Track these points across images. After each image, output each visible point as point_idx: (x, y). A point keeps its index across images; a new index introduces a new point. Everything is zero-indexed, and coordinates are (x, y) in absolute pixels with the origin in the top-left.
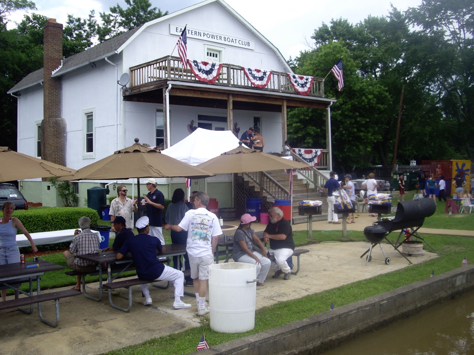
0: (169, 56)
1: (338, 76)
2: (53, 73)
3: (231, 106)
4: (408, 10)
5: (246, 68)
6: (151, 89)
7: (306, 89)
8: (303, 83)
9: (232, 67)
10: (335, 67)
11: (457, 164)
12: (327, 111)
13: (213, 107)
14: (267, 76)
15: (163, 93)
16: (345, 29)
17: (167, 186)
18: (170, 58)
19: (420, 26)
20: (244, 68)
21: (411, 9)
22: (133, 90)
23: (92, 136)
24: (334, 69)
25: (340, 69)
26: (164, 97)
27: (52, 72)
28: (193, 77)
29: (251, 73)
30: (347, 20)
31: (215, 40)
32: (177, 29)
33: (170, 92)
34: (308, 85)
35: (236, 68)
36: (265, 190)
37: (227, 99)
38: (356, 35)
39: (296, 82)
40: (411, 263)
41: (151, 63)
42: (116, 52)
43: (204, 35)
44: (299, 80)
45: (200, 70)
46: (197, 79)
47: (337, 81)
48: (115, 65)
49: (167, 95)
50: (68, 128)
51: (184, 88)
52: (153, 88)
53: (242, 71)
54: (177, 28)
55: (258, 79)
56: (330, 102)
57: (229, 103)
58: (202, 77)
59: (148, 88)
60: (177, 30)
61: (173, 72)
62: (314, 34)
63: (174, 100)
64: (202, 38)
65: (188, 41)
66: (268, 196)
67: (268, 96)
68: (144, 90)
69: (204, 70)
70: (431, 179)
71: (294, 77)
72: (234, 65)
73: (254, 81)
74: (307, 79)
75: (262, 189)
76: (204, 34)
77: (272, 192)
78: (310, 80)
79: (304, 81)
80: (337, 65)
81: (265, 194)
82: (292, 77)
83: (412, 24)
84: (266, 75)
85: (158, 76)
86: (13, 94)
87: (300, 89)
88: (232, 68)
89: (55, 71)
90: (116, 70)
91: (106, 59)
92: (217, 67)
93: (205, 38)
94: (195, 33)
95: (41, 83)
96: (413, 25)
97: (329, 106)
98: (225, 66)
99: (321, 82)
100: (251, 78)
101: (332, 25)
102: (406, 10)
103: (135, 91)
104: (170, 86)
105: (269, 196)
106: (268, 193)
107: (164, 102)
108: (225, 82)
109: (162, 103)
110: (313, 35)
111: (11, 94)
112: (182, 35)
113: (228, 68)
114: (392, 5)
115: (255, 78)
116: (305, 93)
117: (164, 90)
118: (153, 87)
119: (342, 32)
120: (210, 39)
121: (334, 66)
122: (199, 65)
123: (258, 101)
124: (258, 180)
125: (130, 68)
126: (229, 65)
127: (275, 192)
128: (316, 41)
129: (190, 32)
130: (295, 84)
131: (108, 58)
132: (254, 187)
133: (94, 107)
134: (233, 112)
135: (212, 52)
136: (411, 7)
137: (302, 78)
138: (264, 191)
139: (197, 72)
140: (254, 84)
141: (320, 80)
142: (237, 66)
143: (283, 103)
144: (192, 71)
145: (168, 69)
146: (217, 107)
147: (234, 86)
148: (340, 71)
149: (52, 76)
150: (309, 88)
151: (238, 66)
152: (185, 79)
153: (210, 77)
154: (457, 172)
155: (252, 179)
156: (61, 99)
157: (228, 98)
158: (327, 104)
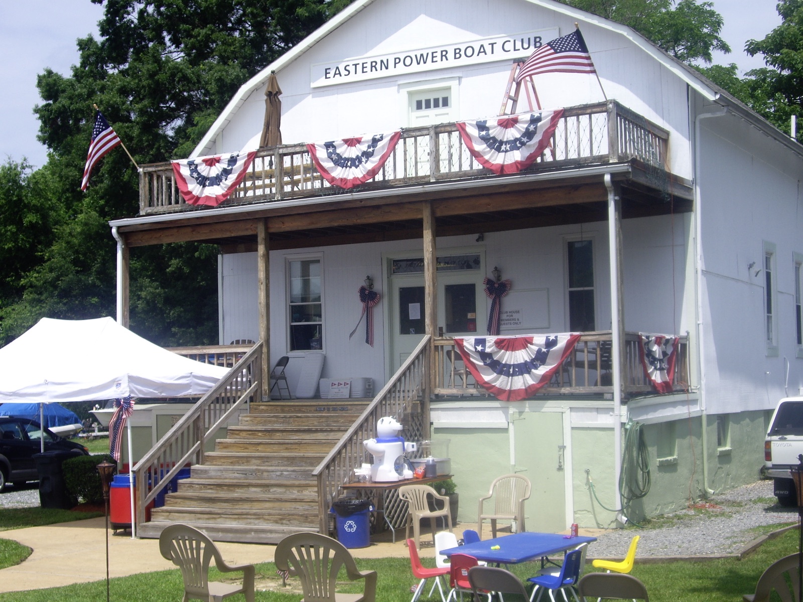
8: (517, 136)
29: (332, 154)
31: (430, 66)
32: (328, 71)
37: (256, 232)
39: (485, 139)
43: (395, 64)
49: (119, 248)
54: (326, 70)
60: (326, 73)
64: (391, 71)
76: (397, 61)
84: (374, 147)
88: (284, 155)
93: (401, 69)
94: (373, 66)
100: (328, 166)
120: (415, 68)
129: (359, 68)
135: (423, 98)
140: (339, 180)
142: (295, 146)
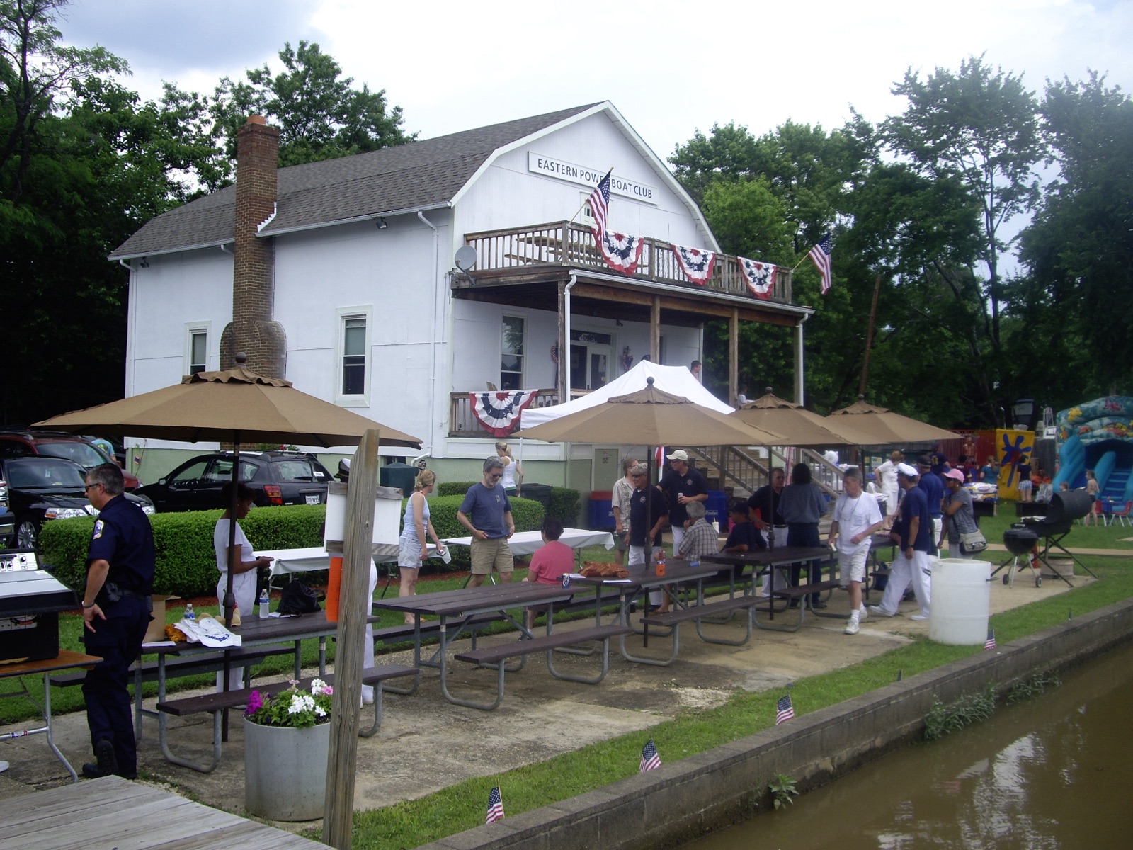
0: (566, 222)
1: (823, 266)
2: (260, 228)
3: (656, 318)
4: (887, 121)
5: (678, 245)
6: (527, 281)
7: (765, 289)
8: (762, 276)
9: (657, 244)
10: (816, 248)
11: (1005, 438)
12: (797, 330)
13: (592, 315)
14: (708, 262)
15: (559, 291)
16: (743, 146)
17: (563, 464)
18: (569, 225)
19: (909, 155)
20: (674, 246)
21: (890, 118)
22: (481, 279)
23: (364, 363)
24: (813, 251)
25: (827, 254)
26: (560, 299)
27: (258, 226)
28: (599, 261)
29: (685, 257)
30: (746, 129)
32: (540, 161)
33: (572, 289)
34: (769, 281)
35: (664, 246)
36: (730, 476)
37: (651, 304)
38: (767, 161)
39: (751, 274)
40: (1072, 586)
41: (520, 231)
42: (449, 204)
43: (581, 175)
44: (754, 270)
45: (611, 250)
46: (605, 265)
47: (819, 274)
48: (434, 228)
49: (567, 294)
50: (291, 343)
51: (593, 282)
52: (532, 280)
53: (671, 253)
55: (696, 268)
56: (803, 314)
57: (654, 312)
58: (617, 263)
59: (518, 278)
60: (539, 163)
61: (553, 249)
62: (675, 153)
63: (579, 305)
64: (577, 180)
65: (611, 197)
66: (735, 488)
67: (714, 301)
68: (510, 282)
69: (618, 250)
70: (989, 466)
71: (748, 265)
72: (659, 241)
73: (689, 271)
74: (767, 270)
75: (724, 473)
76: (582, 173)
77: (746, 480)
78: (771, 271)
79: (763, 272)
80: (820, 244)
81: (728, 483)
82: (744, 265)
83: (895, 150)
84: (706, 261)
85: (536, 257)
86: (125, 261)
87: (757, 289)
88: (657, 247)
89: (264, 225)
90: (436, 237)
91: (420, 214)
92: (635, 245)
94: (568, 171)
95: (222, 247)
96: (897, 152)
97: (802, 321)
98: (648, 242)
99: (787, 274)
100: (685, 266)
101: (713, 136)
102: (882, 121)
103: (484, 282)
104: (574, 279)
105: (737, 488)
106: (738, 482)
107: (560, 307)
108: (646, 271)
109: (556, 310)
110: (672, 156)
111: (121, 262)
112: (599, 186)
113: (650, 245)
114: (852, 109)
115: (690, 265)
116: (765, 296)
117: (560, 285)
118: (533, 277)
119: (738, 155)
121: (814, 245)
122: (610, 239)
123: (697, 311)
124: (715, 456)
125: (465, 236)
126: (653, 240)
127: (752, 480)
128: (676, 169)
129: (560, 167)
130: (750, 279)
131: (425, 213)
132: (705, 471)
133: (371, 306)
134: (661, 330)
136: (892, 116)
137: (759, 267)
138: (727, 478)
139: (607, 253)
140: (689, 277)
141: (786, 272)
142: (663, 242)
143: (733, 315)
144: (597, 252)
145: (563, 246)
146: (598, 316)
147: (660, 280)
148: (827, 257)
149: (258, 235)
150: (770, 287)
151: (666, 243)
152: (587, 266)
153: (627, 263)
154: (1006, 453)
155: (703, 456)
156: (271, 281)
157: (653, 302)
158: (797, 317)
